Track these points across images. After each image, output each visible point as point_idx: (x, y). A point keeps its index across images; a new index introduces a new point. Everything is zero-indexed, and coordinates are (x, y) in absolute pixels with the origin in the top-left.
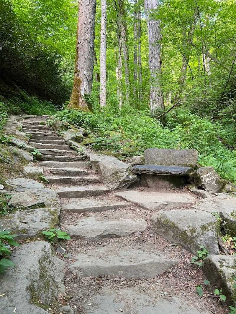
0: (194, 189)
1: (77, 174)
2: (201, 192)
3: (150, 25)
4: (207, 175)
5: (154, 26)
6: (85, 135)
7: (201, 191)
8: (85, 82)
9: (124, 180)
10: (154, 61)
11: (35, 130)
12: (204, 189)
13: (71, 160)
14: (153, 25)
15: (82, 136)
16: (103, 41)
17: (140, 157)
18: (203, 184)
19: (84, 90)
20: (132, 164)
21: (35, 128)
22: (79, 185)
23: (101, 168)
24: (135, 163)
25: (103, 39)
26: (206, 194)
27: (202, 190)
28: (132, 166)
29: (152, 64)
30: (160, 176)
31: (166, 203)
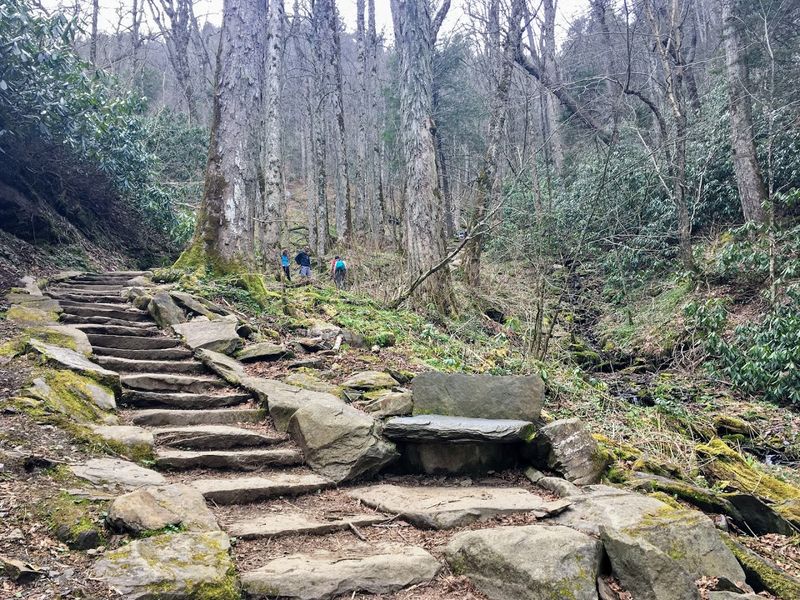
0: (537, 475)
1: (239, 443)
2: (554, 482)
3: (404, 34)
4: (568, 440)
5: (413, 38)
6: (244, 332)
7: (555, 480)
8: (237, 187)
9: (365, 456)
10: (415, 126)
11: (99, 319)
12: (561, 475)
13: (214, 404)
14: (411, 34)
15: (237, 336)
16: (275, 65)
17: (400, 394)
18: (560, 463)
19: (233, 206)
20: (382, 412)
21: (101, 313)
22: (248, 471)
23: (304, 425)
24: (388, 412)
25: (274, 59)
26: (567, 487)
27: (558, 479)
28: (383, 419)
29: (409, 133)
30: (456, 443)
31: (477, 513)
